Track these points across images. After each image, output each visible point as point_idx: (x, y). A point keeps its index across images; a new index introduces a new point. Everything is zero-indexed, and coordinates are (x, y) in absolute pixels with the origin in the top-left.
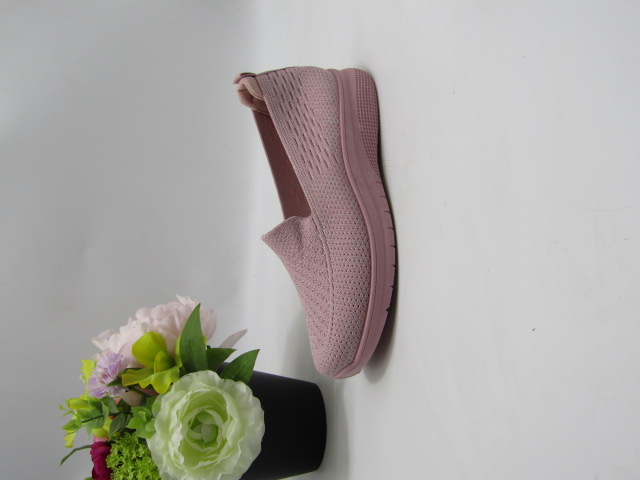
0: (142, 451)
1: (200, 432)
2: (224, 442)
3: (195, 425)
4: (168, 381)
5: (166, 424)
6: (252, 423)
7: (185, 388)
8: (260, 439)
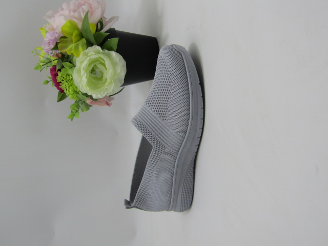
0: (71, 78)
1: (95, 74)
2: (106, 79)
3: (93, 71)
4: (80, 48)
5: (79, 71)
6: (119, 71)
7: (86, 55)
8: (124, 78)
